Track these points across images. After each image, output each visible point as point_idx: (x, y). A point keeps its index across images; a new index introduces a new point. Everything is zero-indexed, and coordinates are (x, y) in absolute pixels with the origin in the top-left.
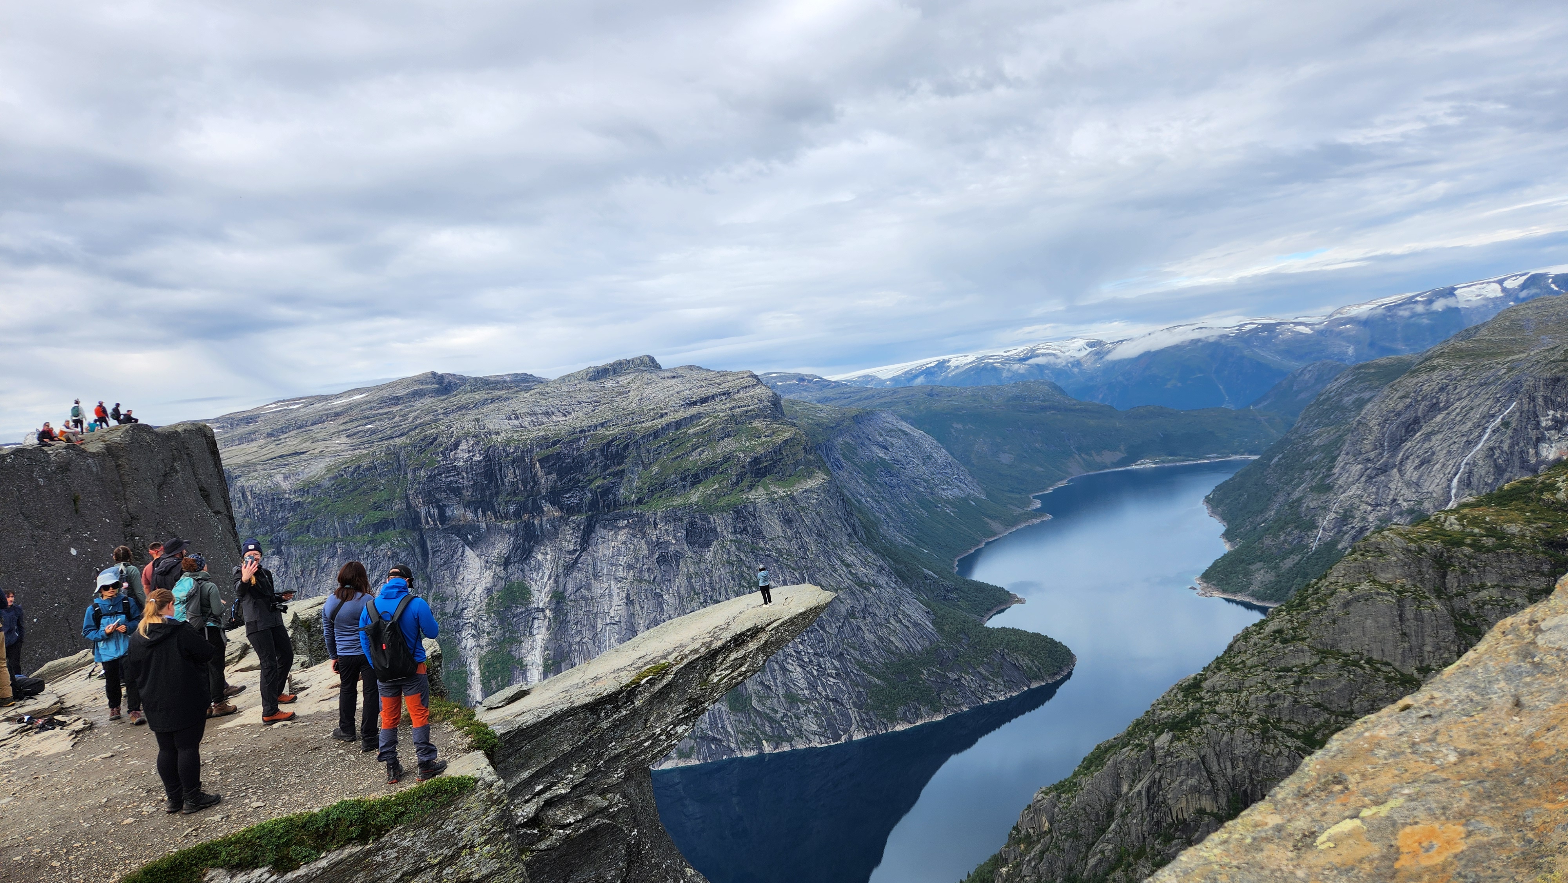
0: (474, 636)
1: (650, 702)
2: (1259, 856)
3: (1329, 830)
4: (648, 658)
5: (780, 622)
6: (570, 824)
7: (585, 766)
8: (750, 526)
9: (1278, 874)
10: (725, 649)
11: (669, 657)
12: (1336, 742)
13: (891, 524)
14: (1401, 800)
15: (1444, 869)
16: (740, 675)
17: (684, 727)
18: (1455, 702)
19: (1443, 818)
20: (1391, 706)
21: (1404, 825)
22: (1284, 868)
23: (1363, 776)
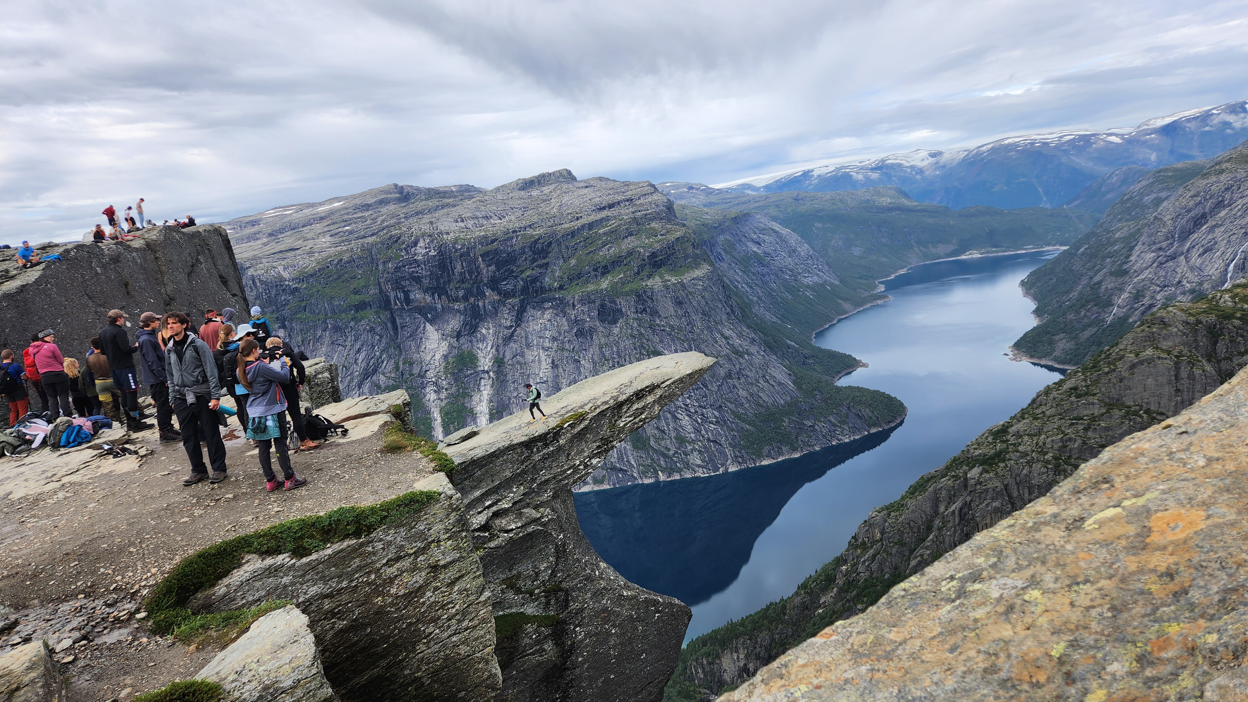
0: (435, 391)
1: (571, 440)
2: (1037, 536)
3: (1095, 516)
4: (569, 408)
5: (672, 381)
6: (512, 530)
7: (522, 488)
8: (649, 307)
9: (1052, 547)
10: (629, 401)
11: (586, 407)
12: (1106, 454)
13: (762, 305)
14: (1157, 493)
15: (1185, 542)
16: (640, 421)
17: (598, 460)
18: (1209, 422)
19: (1189, 506)
20: (1156, 426)
21: (1156, 511)
22: (1056, 543)
23: (1127, 477)
